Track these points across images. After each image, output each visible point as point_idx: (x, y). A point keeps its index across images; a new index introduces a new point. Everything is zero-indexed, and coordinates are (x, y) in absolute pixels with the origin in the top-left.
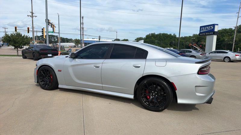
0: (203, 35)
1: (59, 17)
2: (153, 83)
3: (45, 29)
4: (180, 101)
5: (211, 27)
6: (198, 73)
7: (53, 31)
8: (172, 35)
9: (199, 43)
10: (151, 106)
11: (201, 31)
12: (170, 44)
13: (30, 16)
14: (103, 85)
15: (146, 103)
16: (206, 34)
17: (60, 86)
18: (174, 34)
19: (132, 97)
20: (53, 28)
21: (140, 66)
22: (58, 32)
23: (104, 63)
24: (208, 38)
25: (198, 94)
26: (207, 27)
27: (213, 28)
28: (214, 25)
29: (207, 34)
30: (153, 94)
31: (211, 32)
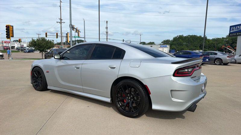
0: (233, 36)
1: (84, 22)
2: (128, 85)
3: (69, 34)
4: (154, 107)
6: (174, 75)
7: (78, 36)
10: (126, 111)
11: (231, 32)
12: (200, 47)
13: (59, 22)
14: (84, 87)
15: (122, 108)
16: (236, 34)
17: (49, 87)
19: (108, 100)
20: (78, 33)
21: (115, 66)
22: (83, 37)
23: (84, 64)
25: (174, 100)
26: (238, 27)
29: (238, 34)
30: (128, 98)
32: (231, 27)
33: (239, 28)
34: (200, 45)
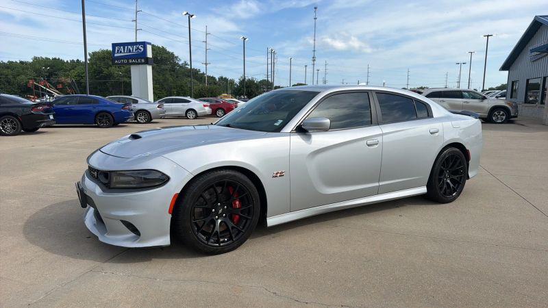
0: (122, 64)
5: (138, 48)
9: (54, 79)
11: (116, 55)
14: (381, 184)
16: (128, 62)
17: (271, 221)
24: (135, 71)
26: (130, 47)
27: (142, 49)
28: (144, 44)
29: (130, 61)
31: (141, 58)
32: (114, 45)
33: (131, 49)
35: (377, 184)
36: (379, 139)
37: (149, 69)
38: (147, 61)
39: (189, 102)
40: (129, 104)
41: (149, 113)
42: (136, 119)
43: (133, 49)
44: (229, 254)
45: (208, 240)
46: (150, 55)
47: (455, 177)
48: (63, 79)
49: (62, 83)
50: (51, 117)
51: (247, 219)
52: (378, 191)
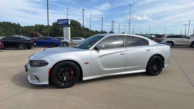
0: (60, 26)
5: (66, 21)
8: (16, 24)
9: (41, 32)
11: (59, 24)
12: (16, 32)
16: (62, 26)
17: (84, 79)
18: (18, 23)
19: (144, 70)
24: (65, 29)
26: (63, 21)
27: (67, 21)
28: (68, 20)
29: (63, 26)
31: (66, 25)
32: (58, 20)
33: (63, 22)
34: (16, 31)
35: (125, 68)
36: (125, 52)
37: (69, 28)
38: (69, 26)
39: (82, 39)
40: (61, 40)
41: (68, 43)
42: (63, 45)
43: (64, 22)
44: (68, 88)
45: (61, 83)
46: (69, 23)
47: (158, 67)
48: (44, 32)
49: (44, 33)
50: (35, 44)
51: (75, 77)
52: (126, 70)
